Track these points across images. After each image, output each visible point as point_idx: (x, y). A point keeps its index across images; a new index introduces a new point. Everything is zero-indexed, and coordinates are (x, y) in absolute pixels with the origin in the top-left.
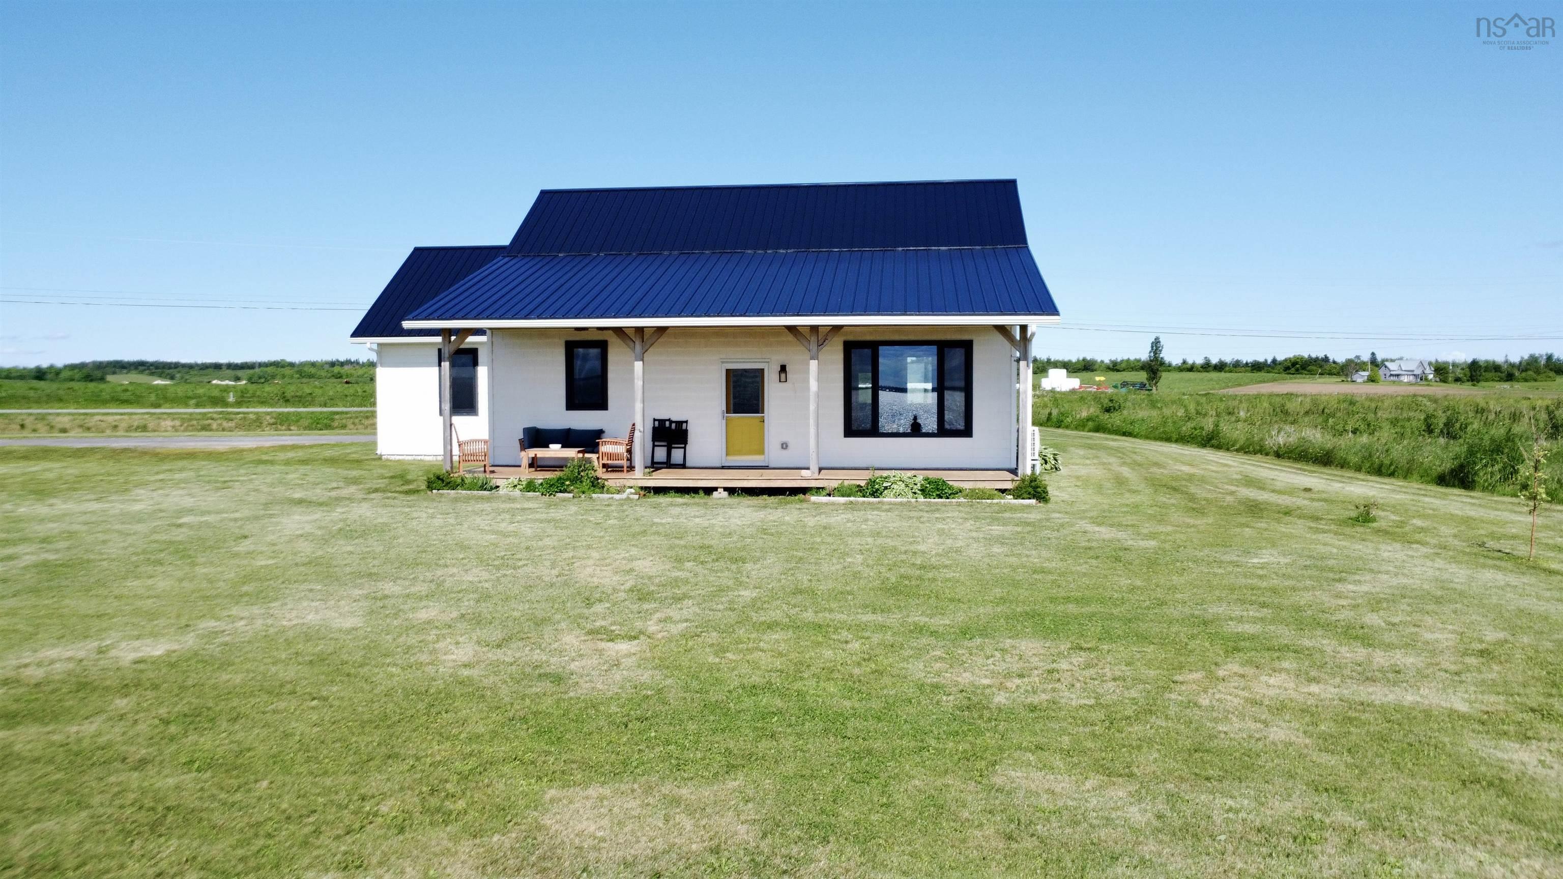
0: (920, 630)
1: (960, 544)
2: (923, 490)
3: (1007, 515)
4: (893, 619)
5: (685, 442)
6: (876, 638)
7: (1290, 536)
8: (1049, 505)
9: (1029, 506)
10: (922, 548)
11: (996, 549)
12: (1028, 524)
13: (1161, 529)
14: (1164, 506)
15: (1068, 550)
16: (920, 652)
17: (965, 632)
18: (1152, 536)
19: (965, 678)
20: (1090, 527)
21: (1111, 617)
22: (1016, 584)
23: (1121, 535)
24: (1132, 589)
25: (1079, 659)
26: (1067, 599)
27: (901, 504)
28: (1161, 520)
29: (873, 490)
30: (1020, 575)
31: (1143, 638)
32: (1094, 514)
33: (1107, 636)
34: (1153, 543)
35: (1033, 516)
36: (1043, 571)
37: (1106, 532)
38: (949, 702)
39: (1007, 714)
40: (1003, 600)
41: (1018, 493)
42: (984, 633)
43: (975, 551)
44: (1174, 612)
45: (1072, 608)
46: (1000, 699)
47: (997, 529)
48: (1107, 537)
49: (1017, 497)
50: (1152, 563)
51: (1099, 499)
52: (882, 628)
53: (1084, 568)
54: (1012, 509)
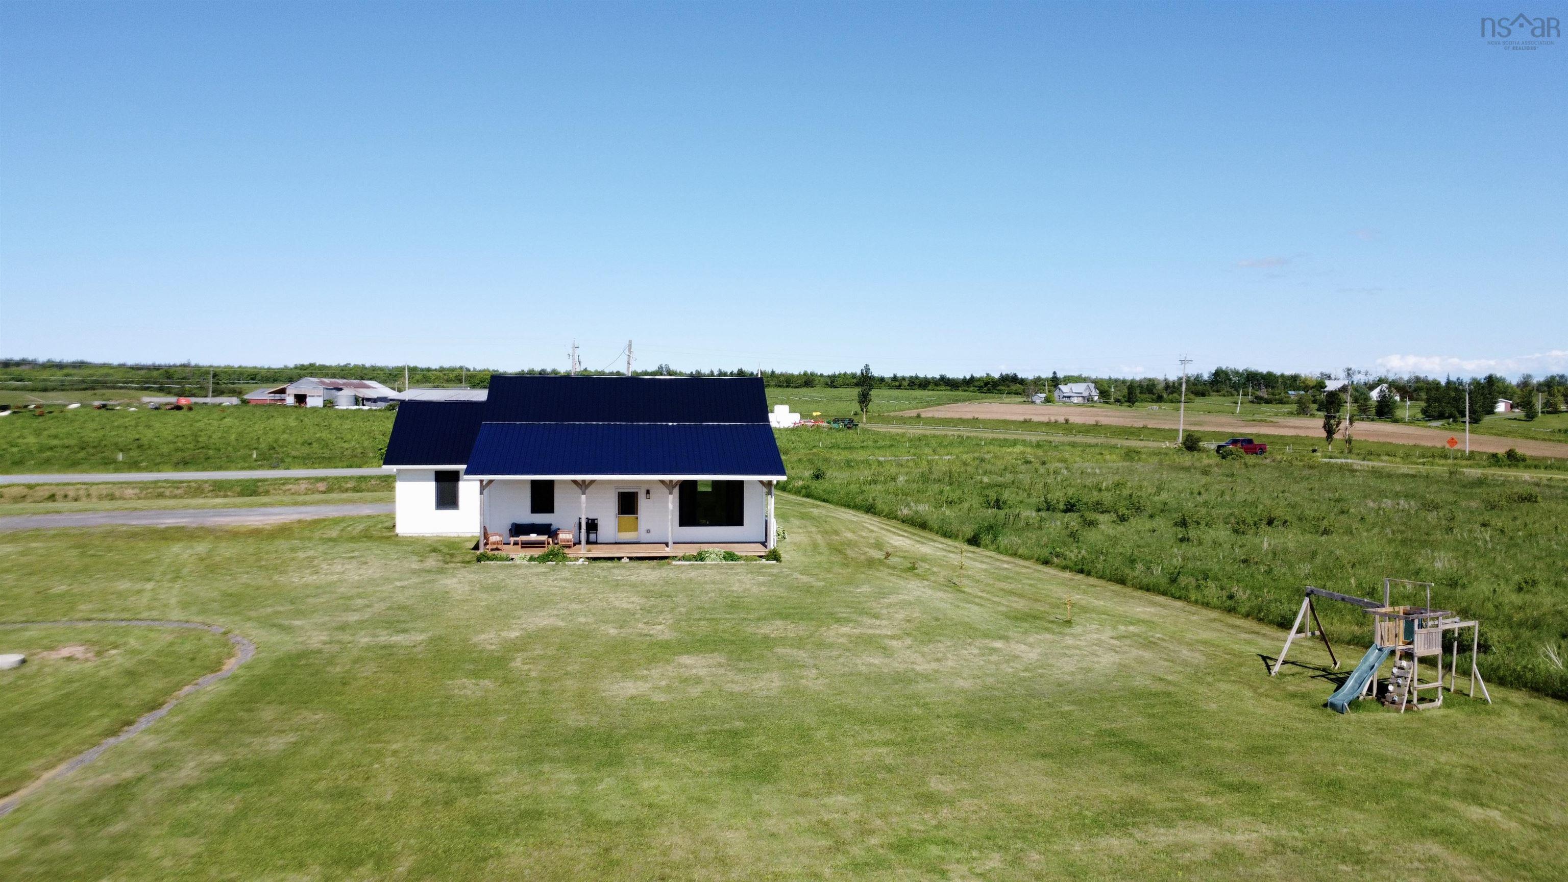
0: (745, 619)
1: (748, 586)
2: (725, 558)
3: (764, 570)
4: (735, 616)
5: (596, 530)
6: (733, 622)
7: (878, 578)
8: (782, 564)
9: (773, 565)
10: (735, 589)
11: (763, 589)
12: (773, 575)
13: (828, 576)
14: (831, 563)
15: (790, 588)
16: (747, 626)
17: (759, 619)
18: (824, 580)
19: (762, 631)
20: (799, 576)
21: (803, 613)
22: (772, 603)
23: (811, 580)
24: (812, 603)
25: (793, 625)
26: (789, 608)
27: (715, 565)
28: (828, 571)
29: (700, 557)
30: (773, 599)
31: (812, 619)
32: (801, 568)
33: (802, 619)
34: (823, 583)
35: (775, 571)
36: (781, 597)
37: (804, 579)
38: (759, 637)
39: (775, 639)
40: (768, 609)
41: (767, 558)
42: (765, 619)
43: (755, 590)
44: (823, 611)
45: (791, 611)
46: (773, 636)
47: (761, 578)
48: (805, 581)
49: (768, 560)
50: (821, 592)
51: (803, 558)
52: (733, 619)
53: (796, 596)
54: (764, 566)
